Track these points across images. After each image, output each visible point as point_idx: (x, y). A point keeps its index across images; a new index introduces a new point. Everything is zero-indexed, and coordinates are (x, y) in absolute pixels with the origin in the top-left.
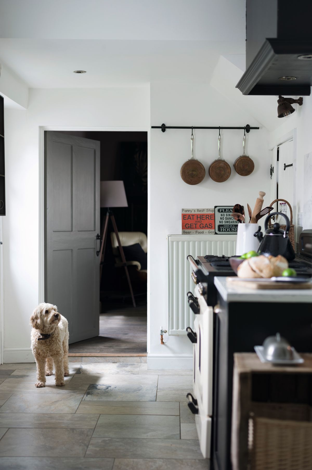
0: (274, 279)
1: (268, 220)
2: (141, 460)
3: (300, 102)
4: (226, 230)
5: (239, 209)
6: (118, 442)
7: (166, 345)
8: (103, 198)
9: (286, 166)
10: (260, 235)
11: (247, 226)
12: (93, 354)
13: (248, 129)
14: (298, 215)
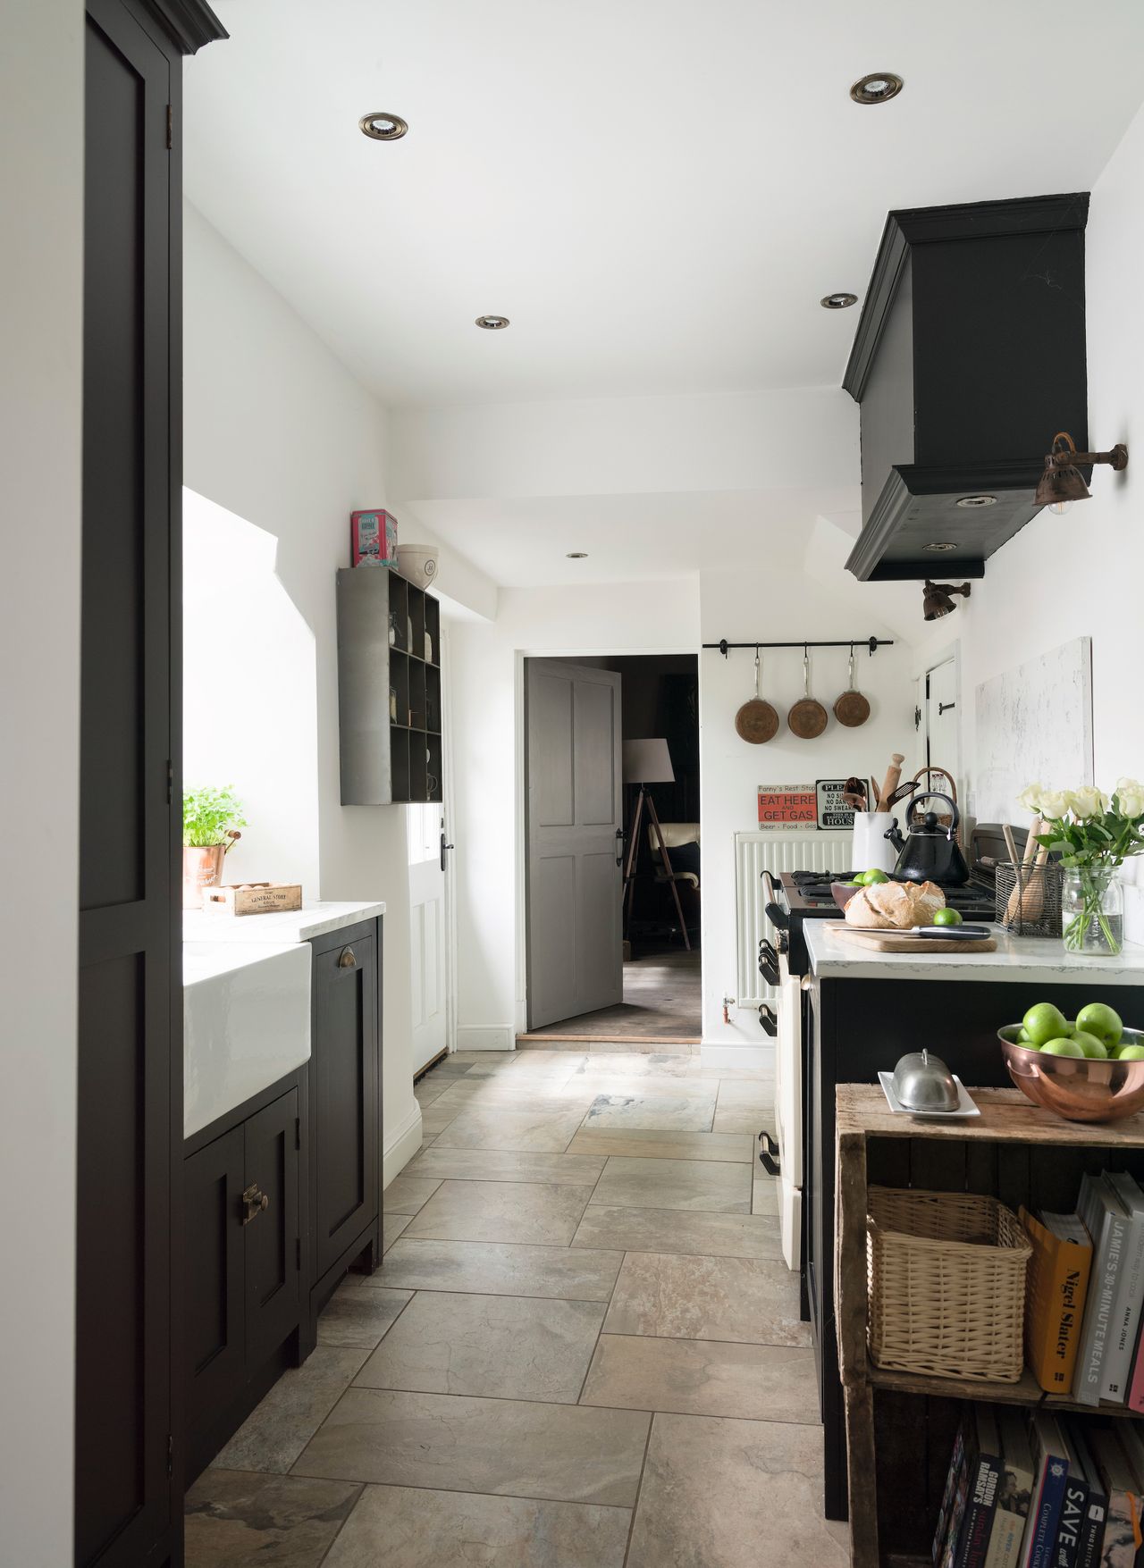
0: (916, 930)
1: (912, 808)
2: (675, 1257)
3: (966, 591)
4: (838, 822)
5: (855, 787)
6: (635, 1215)
7: (733, 1025)
8: (628, 767)
9: (942, 708)
10: (896, 836)
11: (871, 818)
12: (607, 1038)
13: (873, 644)
14: (967, 796)
